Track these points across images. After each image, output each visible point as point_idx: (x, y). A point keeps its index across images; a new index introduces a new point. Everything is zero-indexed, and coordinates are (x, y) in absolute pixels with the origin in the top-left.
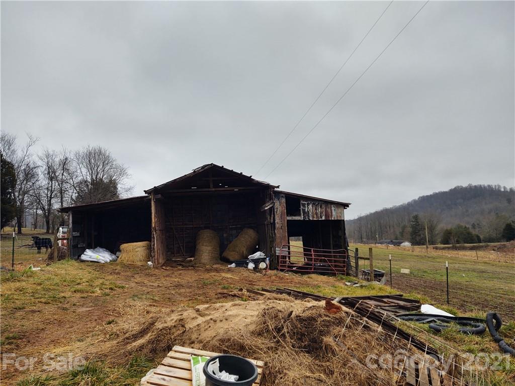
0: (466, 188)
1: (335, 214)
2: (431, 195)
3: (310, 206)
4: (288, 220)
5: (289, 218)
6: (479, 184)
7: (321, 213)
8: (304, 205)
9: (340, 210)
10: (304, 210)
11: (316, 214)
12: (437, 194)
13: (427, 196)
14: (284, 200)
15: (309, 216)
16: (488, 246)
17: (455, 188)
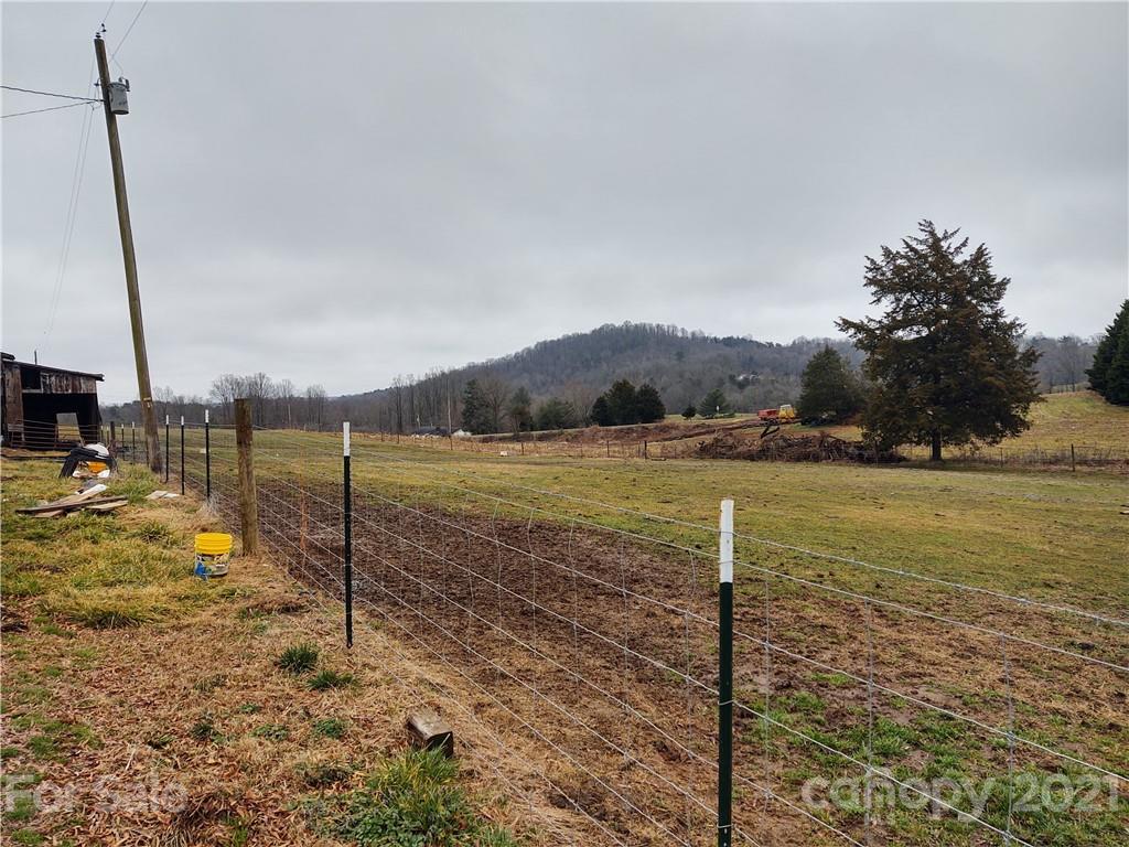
0: (621, 329)
1: (84, 388)
2: (559, 340)
3: (53, 379)
4: (23, 394)
5: (24, 391)
6: (643, 321)
7: (67, 385)
8: (44, 377)
9: (91, 383)
10: (44, 383)
11: (61, 386)
12: (569, 338)
13: (552, 342)
14: (18, 371)
15: (51, 390)
16: (562, 433)
17: (601, 329)
